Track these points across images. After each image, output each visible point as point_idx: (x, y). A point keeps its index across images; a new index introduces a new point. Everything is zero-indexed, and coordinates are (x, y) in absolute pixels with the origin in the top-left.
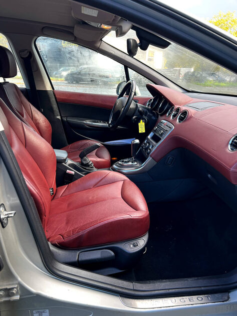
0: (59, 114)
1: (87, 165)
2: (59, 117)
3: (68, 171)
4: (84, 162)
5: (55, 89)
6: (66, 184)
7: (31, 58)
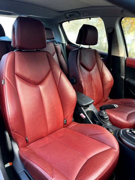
0: (124, 75)
1: (102, 117)
2: (123, 77)
3: (82, 114)
4: (101, 114)
5: (129, 57)
6: (78, 123)
7: (113, 33)
